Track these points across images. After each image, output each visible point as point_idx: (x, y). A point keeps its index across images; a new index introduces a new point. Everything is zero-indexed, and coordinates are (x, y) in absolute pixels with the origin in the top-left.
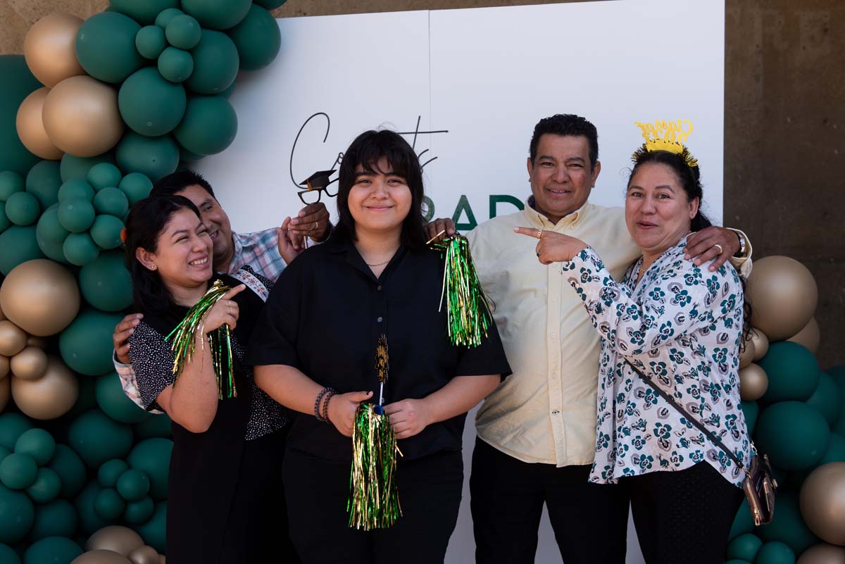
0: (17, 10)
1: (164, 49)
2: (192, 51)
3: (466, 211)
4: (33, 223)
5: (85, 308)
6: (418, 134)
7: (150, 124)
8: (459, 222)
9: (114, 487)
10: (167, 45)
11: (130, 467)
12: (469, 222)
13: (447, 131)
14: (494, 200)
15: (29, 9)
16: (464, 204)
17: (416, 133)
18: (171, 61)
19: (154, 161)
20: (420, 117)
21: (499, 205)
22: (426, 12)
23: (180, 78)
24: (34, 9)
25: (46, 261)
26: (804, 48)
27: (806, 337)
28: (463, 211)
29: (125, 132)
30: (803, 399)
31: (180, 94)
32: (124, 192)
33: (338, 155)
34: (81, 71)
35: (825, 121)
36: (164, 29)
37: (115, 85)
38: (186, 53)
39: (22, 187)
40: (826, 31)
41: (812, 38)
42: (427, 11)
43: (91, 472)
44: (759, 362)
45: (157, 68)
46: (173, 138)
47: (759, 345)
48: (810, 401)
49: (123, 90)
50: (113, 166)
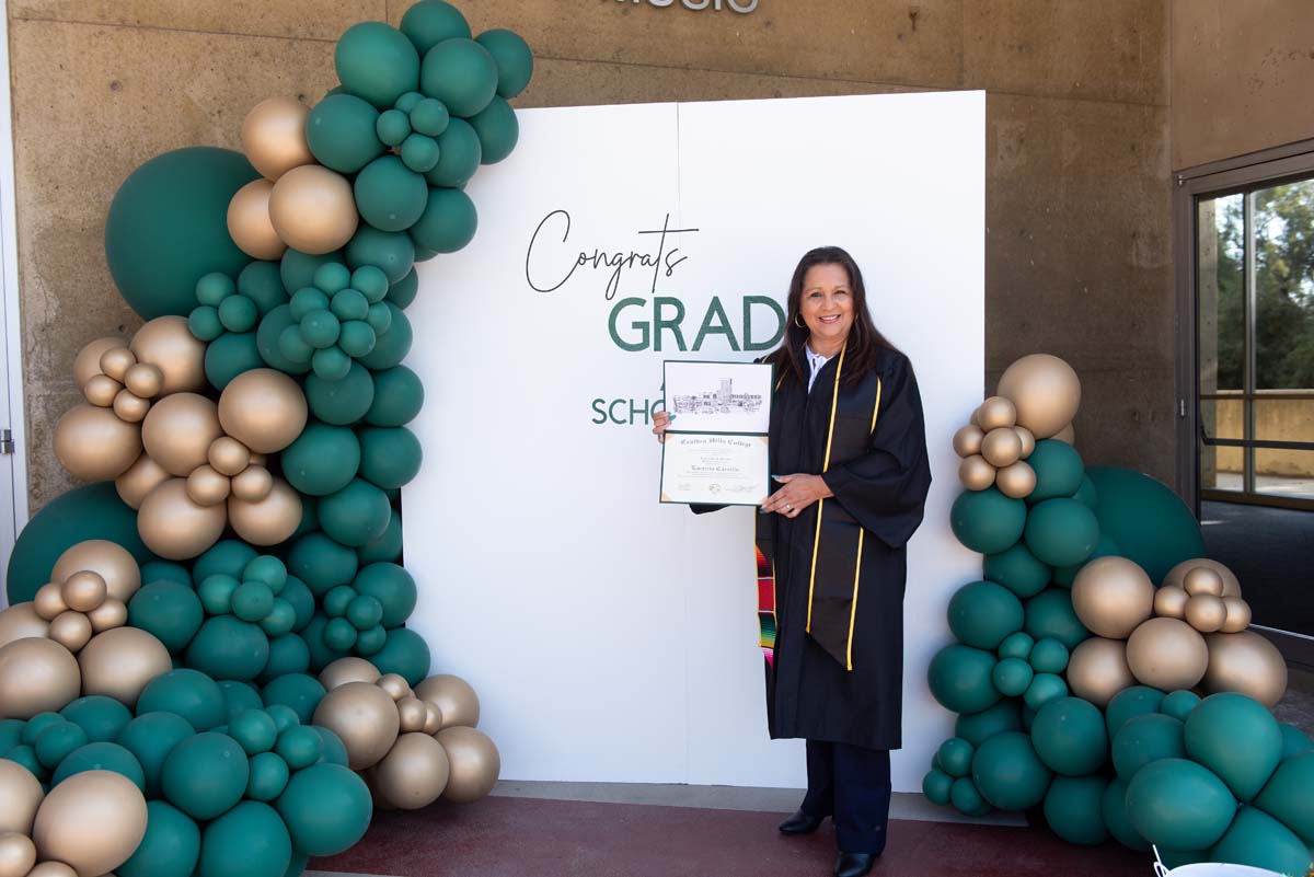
0: (196, 100)
1: (409, 135)
2: (437, 139)
3: (719, 314)
4: (253, 329)
5: (313, 420)
6: (666, 233)
7: (393, 217)
8: (711, 325)
9: (347, 616)
10: (413, 131)
11: (359, 594)
12: (720, 325)
13: (697, 230)
14: (748, 301)
15: (210, 99)
16: (716, 305)
17: (664, 232)
18: (419, 151)
20: (668, 214)
21: (753, 306)
22: (674, 105)
23: (426, 168)
24: (215, 99)
25: (268, 370)
26: (1002, 158)
27: (1066, 436)
28: (716, 313)
29: (362, 225)
30: (1068, 496)
31: (421, 187)
32: (362, 294)
33: (579, 256)
34: (313, 160)
35: (1022, 232)
36: (409, 117)
37: (351, 178)
38: (432, 140)
39: (236, 291)
40: (1022, 141)
42: (675, 103)
43: (320, 601)
44: (1027, 459)
45: (399, 157)
46: (409, 233)
47: (1026, 442)
48: (1075, 497)
49: (359, 181)
50: (341, 266)
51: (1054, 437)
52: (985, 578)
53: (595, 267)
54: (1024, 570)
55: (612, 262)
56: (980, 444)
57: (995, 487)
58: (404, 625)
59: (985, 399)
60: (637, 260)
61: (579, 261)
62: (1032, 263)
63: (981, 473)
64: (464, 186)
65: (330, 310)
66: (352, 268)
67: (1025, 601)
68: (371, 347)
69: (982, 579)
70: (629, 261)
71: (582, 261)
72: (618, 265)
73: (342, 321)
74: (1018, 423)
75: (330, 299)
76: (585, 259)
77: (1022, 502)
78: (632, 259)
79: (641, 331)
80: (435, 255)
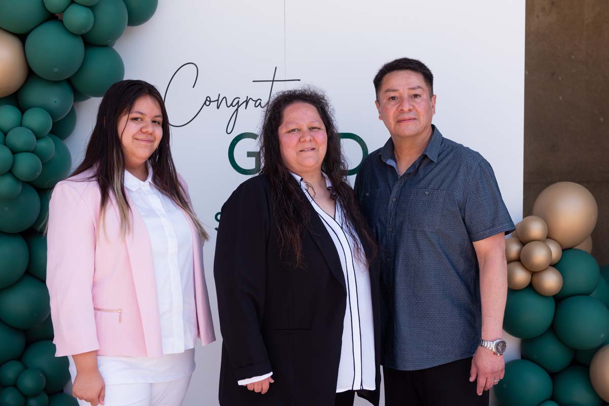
1: (69, 6)
2: (92, 8)
6: (274, 82)
7: (56, 70)
9: (15, 386)
10: (73, 2)
11: (26, 368)
13: (299, 80)
17: (273, 81)
18: (77, 17)
19: (55, 102)
20: (276, 68)
23: (83, 31)
26: (538, 17)
27: (586, 246)
29: (31, 75)
30: (587, 294)
31: (79, 45)
32: (30, 130)
33: (205, 99)
35: (553, 74)
37: (22, 37)
38: (88, 9)
40: (553, 3)
41: (543, 9)
44: (555, 265)
45: (61, 21)
46: (70, 82)
47: (555, 251)
48: (592, 295)
49: (30, 40)
50: (14, 107)
51: (576, 248)
52: (523, 357)
53: (218, 108)
54: (553, 353)
55: (232, 104)
56: (520, 253)
57: (532, 287)
58: (62, 391)
59: (524, 216)
60: (251, 103)
61: (205, 103)
62: (561, 98)
63: (521, 276)
64: (114, 44)
65: (5, 144)
66: (23, 110)
67: (554, 376)
68: (38, 174)
69: (520, 358)
70: (245, 103)
71: (208, 103)
72: (236, 107)
73: (14, 152)
74: (549, 236)
75: (5, 134)
76: (210, 102)
77: (552, 298)
78: (247, 102)
79: (254, 159)
80: (89, 98)
